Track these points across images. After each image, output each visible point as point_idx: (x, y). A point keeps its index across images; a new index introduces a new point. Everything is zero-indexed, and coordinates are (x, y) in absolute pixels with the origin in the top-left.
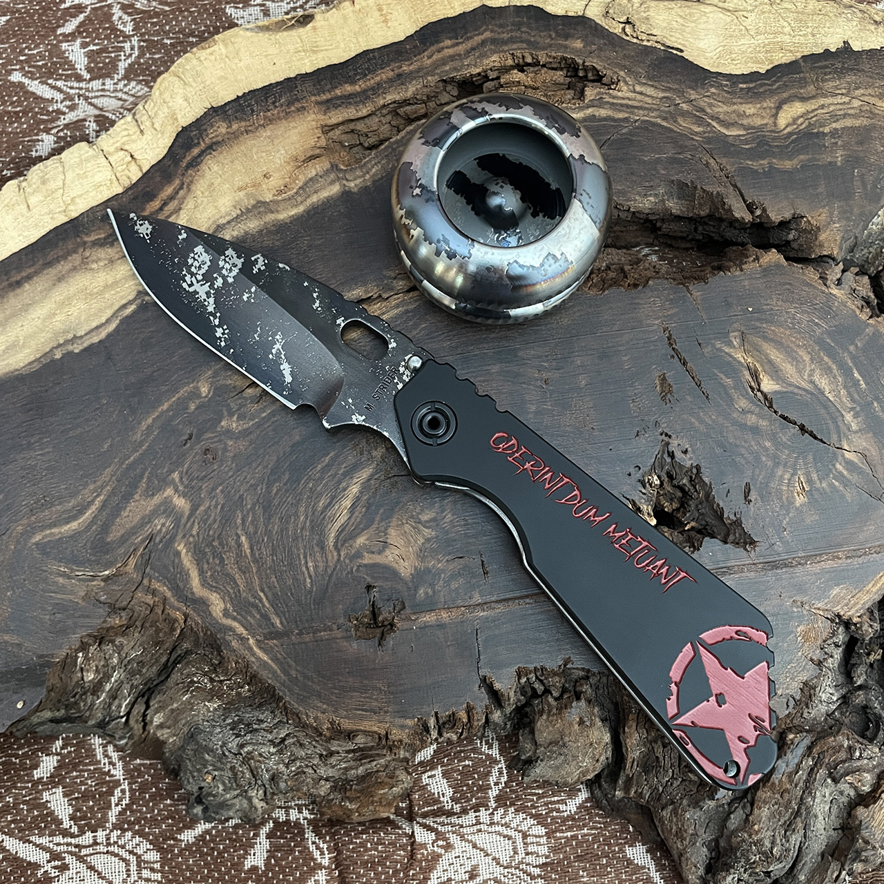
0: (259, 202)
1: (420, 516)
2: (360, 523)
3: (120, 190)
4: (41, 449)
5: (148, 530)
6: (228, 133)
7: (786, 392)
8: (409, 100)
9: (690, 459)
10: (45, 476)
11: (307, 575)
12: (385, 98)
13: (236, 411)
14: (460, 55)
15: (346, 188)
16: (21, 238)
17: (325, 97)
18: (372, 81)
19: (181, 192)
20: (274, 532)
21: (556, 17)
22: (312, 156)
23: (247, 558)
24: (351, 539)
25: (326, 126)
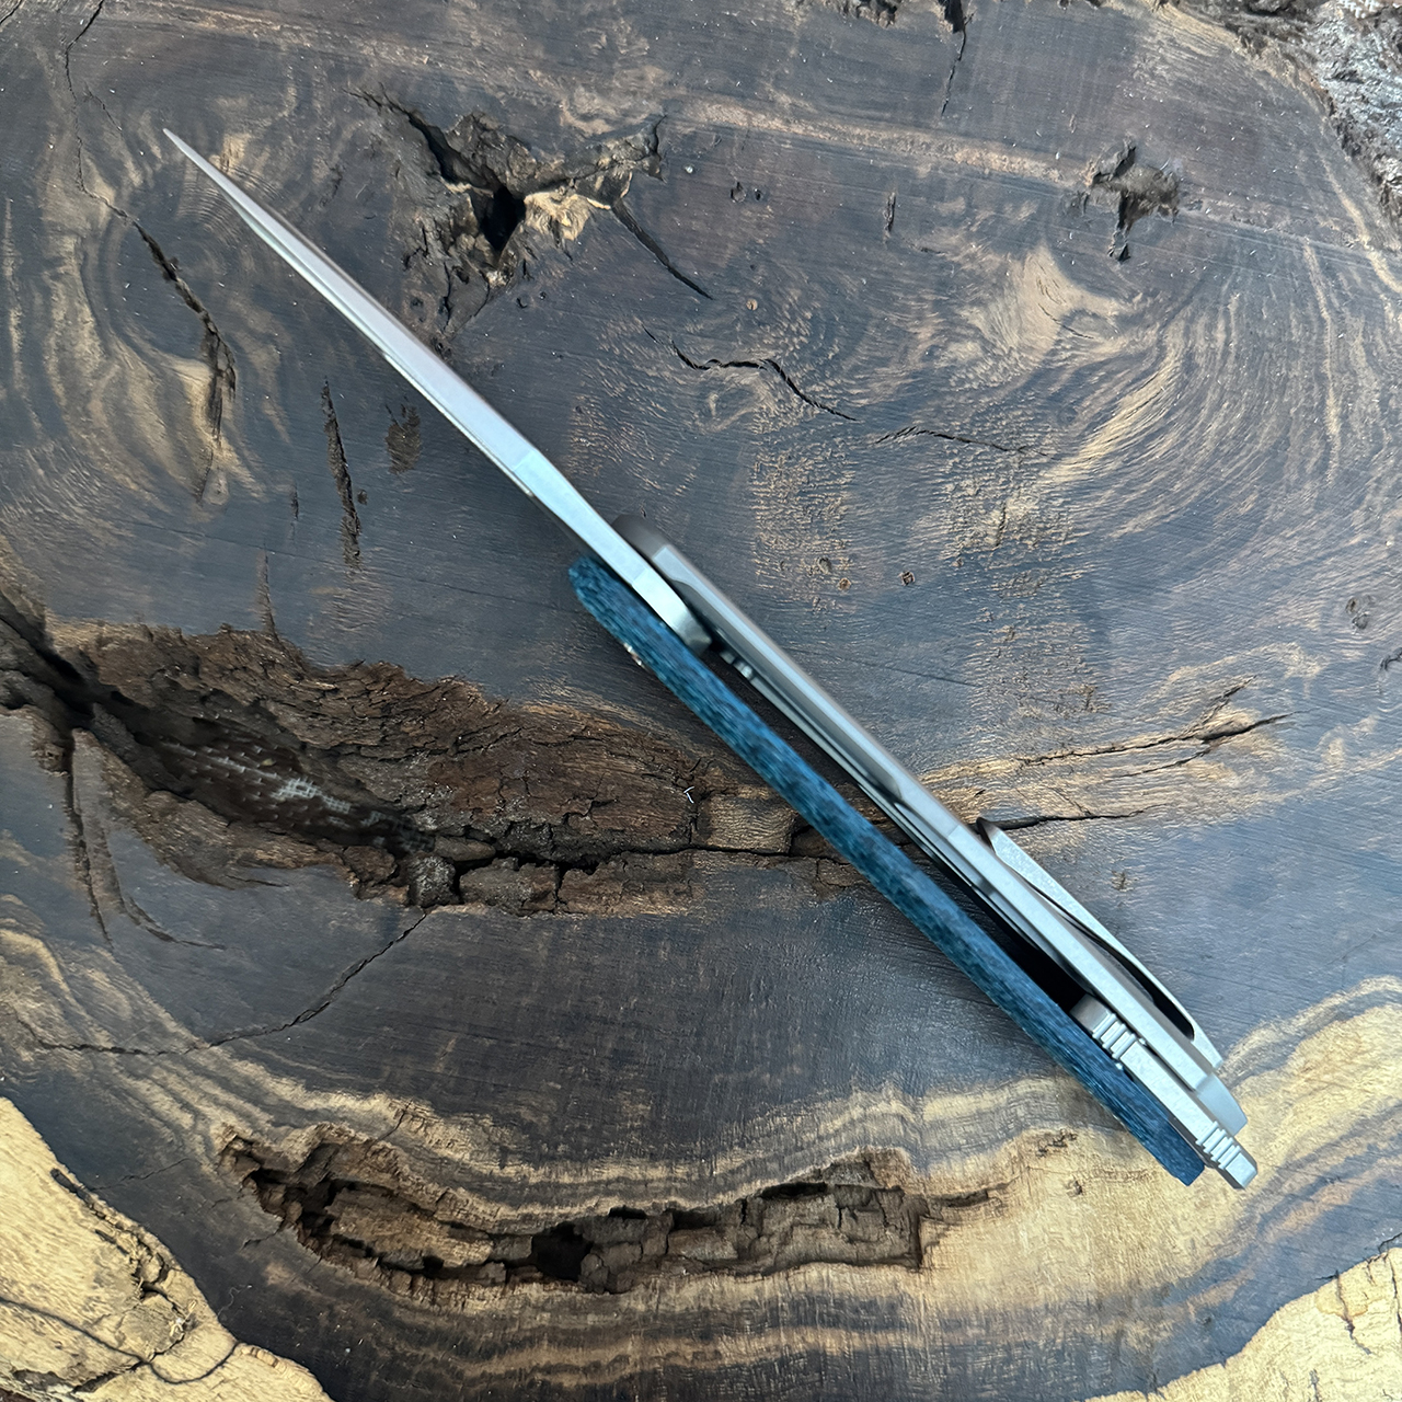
0: (1108, 1134)
1: (980, 354)
2: (1102, 380)
3: (1396, 1255)
6: (1130, 1319)
7: (168, 350)
8: (705, 1270)
9: (411, 286)
11: (1232, 319)
12: (757, 1291)
13: (1283, 685)
14: (550, 1341)
15: (911, 1101)
17: (891, 1337)
18: (771, 1341)
19: (1266, 1207)
20: (1273, 420)
21: (303, 1360)
23: (1335, 390)
24: (1130, 357)
25: (909, 1268)
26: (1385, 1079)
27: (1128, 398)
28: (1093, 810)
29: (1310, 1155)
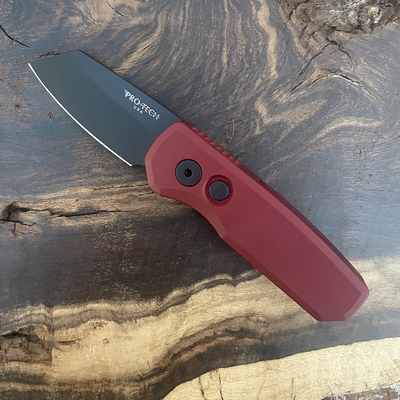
0: (119, 323)
1: (82, 22)
2: (131, 36)
3: (221, 370)
4: (349, 192)
5: (293, 97)
6: (124, 386)
10: (354, 169)
11: (187, 11)
15: (48, 309)
16: (307, 360)
17: (40, 387)
19: (176, 351)
20: (200, 56)
22: (66, 344)
23: (227, 44)
24: (143, 26)
25: (47, 364)
26: (222, 310)
27: (141, 44)
28: (119, 208)
29: (192, 335)
